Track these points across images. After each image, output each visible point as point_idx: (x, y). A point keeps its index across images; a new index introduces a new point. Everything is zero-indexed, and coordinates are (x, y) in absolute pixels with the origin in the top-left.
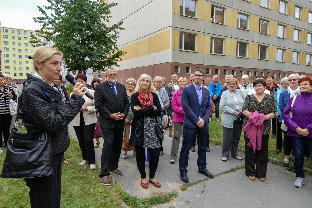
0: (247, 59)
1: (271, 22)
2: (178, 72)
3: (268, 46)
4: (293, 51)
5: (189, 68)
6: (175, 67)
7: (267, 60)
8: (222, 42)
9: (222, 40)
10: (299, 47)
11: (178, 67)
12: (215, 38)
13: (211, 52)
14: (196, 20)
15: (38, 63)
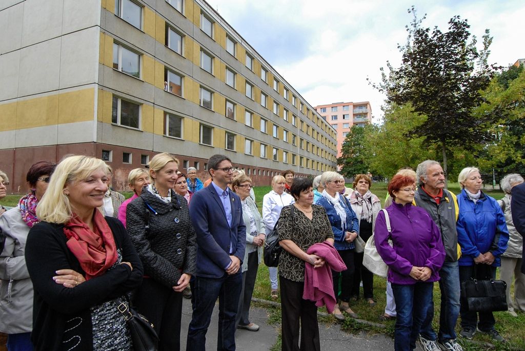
0: (212, 149)
1: (238, 106)
2: (108, 160)
3: (236, 135)
4: (261, 144)
5: (128, 154)
6: (103, 151)
7: (235, 151)
8: (180, 121)
9: (181, 118)
10: (266, 140)
11: (108, 152)
12: (170, 114)
13: (165, 133)
14: (142, 82)
15: (153, 173)
